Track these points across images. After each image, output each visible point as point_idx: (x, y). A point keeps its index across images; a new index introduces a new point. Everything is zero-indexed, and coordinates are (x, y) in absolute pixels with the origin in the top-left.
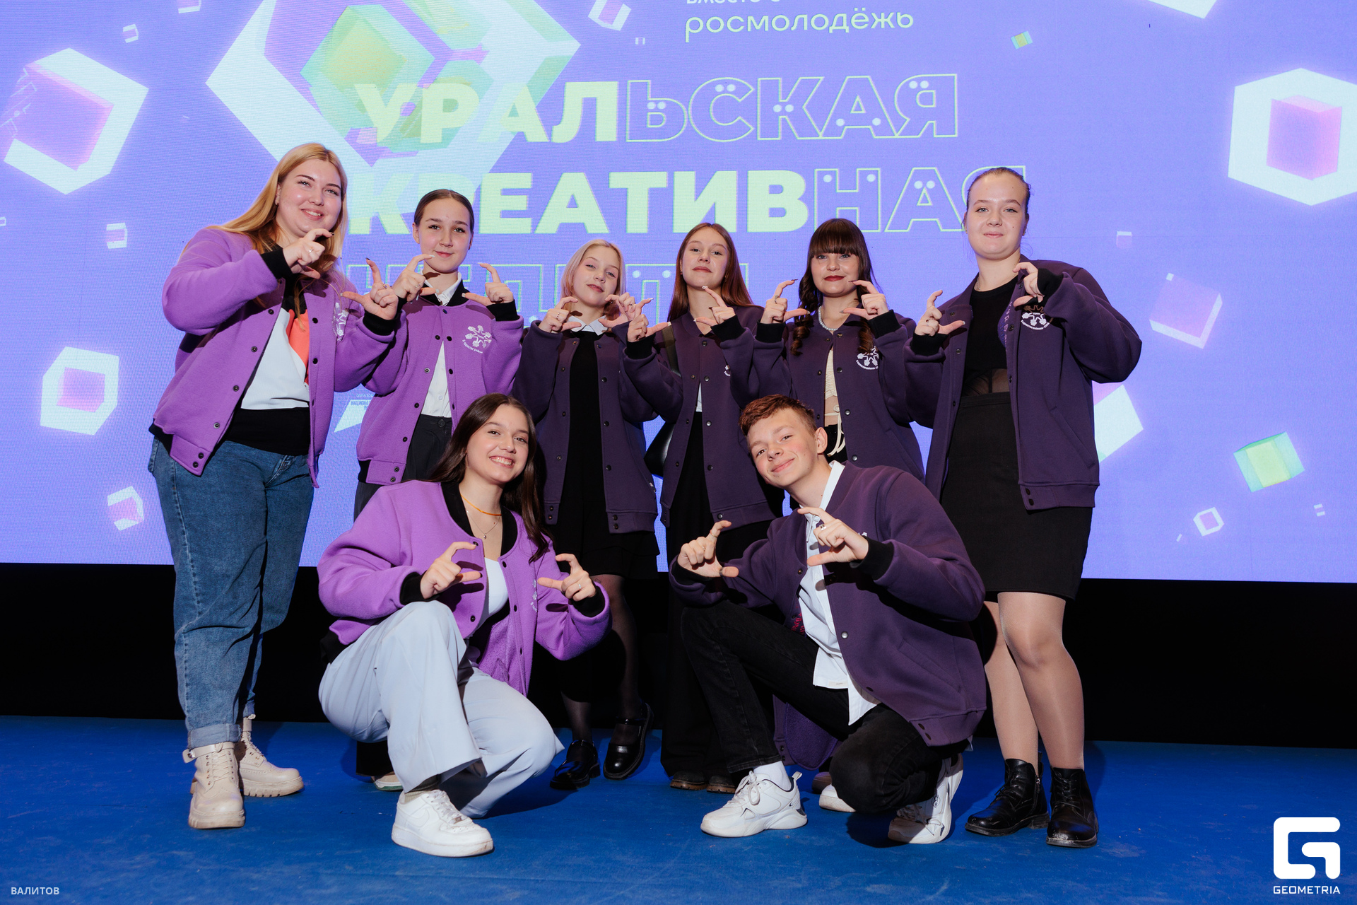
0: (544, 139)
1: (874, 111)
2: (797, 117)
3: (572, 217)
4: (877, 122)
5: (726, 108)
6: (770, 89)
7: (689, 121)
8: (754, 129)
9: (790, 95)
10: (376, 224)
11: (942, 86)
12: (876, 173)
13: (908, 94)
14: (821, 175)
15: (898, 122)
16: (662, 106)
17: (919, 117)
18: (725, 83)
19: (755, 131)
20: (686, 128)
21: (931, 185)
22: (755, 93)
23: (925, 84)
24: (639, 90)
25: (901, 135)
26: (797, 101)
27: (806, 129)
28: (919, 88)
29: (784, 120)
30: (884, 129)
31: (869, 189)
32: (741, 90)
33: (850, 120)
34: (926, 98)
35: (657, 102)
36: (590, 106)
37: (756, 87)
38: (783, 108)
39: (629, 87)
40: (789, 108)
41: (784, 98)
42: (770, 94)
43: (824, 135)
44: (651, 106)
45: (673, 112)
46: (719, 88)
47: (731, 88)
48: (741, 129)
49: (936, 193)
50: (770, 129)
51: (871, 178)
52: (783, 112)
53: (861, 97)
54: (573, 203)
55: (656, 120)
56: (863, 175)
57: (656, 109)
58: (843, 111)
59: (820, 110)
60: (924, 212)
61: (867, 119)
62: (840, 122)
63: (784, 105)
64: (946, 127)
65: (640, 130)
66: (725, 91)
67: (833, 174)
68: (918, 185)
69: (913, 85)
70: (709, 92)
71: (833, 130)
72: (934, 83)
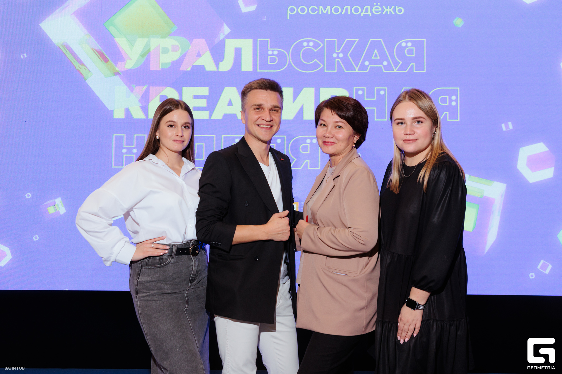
0: (215, 69)
1: (384, 57)
2: (345, 60)
3: (230, 110)
4: (385, 63)
5: (309, 54)
6: (331, 46)
7: (289, 61)
8: (323, 66)
9: (341, 48)
10: (127, 111)
11: (418, 46)
12: (384, 90)
13: (401, 49)
14: (357, 90)
15: (396, 63)
16: (276, 53)
17: (406, 62)
18: (308, 41)
19: (324, 67)
20: (288, 65)
22: (323, 47)
23: (409, 44)
24: (264, 45)
25: (397, 70)
26: (345, 52)
27: (349, 66)
28: (407, 46)
29: (338, 61)
30: (388, 67)
31: (381, 98)
32: (316, 45)
33: (372, 62)
34: (410, 52)
35: (273, 51)
36: (238, 52)
37: (323, 44)
38: (338, 55)
39: (258, 43)
40: (341, 55)
41: (338, 50)
43: (359, 70)
44: (270, 53)
45: (281, 55)
46: (305, 44)
47: (311, 44)
48: (316, 65)
50: (331, 65)
51: (382, 93)
52: (338, 57)
53: (377, 50)
54: (230, 103)
55: (273, 60)
56: (379, 91)
57: (273, 55)
58: (368, 57)
59: (356, 56)
61: (379, 62)
62: (367, 63)
63: (338, 53)
64: (420, 66)
65: (264, 65)
66: (308, 45)
67: (363, 90)
69: (404, 45)
70: (300, 46)
71: (363, 67)
72: (414, 44)
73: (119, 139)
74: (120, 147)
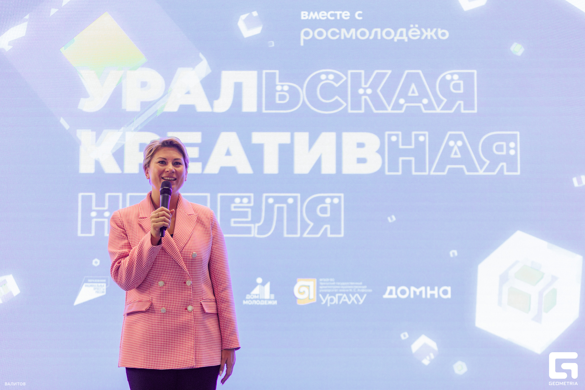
0: (208, 109)
1: (423, 94)
2: (374, 97)
3: (228, 162)
4: (425, 101)
5: (328, 90)
6: (356, 78)
7: (303, 97)
8: (346, 105)
9: (371, 80)
10: (98, 164)
11: (467, 79)
12: (424, 135)
13: (445, 84)
14: (389, 136)
15: (439, 102)
16: (286, 88)
17: (452, 99)
18: (327, 74)
19: (347, 106)
20: (302, 105)
21: (460, 143)
22: (346, 81)
23: (456, 77)
24: (271, 78)
25: (442, 109)
26: (374, 86)
27: (379, 105)
28: (452, 80)
29: (365, 100)
30: (429, 106)
31: (420, 146)
32: (337, 78)
33: (408, 99)
34: (457, 86)
35: (282, 86)
36: (238, 87)
37: (346, 76)
38: (365, 91)
39: (264, 75)
40: (369, 91)
41: (366, 84)
42: (356, 81)
43: (392, 109)
44: (279, 88)
45: (294, 93)
46: (323, 77)
47: (331, 77)
48: (337, 104)
49: (463, 149)
50: (356, 105)
51: (421, 139)
52: (365, 94)
53: (415, 85)
54: (228, 153)
55: (282, 97)
56: (417, 136)
57: (282, 91)
58: (403, 94)
59: (388, 92)
60: (455, 161)
61: (418, 100)
62: (402, 101)
63: (365, 89)
64: (469, 105)
65: (271, 104)
66: (327, 79)
67: (397, 135)
68: (452, 143)
69: (448, 77)
70: (317, 79)
71: (397, 106)
72: (461, 76)
73: (87, 200)
74: (87, 209)
